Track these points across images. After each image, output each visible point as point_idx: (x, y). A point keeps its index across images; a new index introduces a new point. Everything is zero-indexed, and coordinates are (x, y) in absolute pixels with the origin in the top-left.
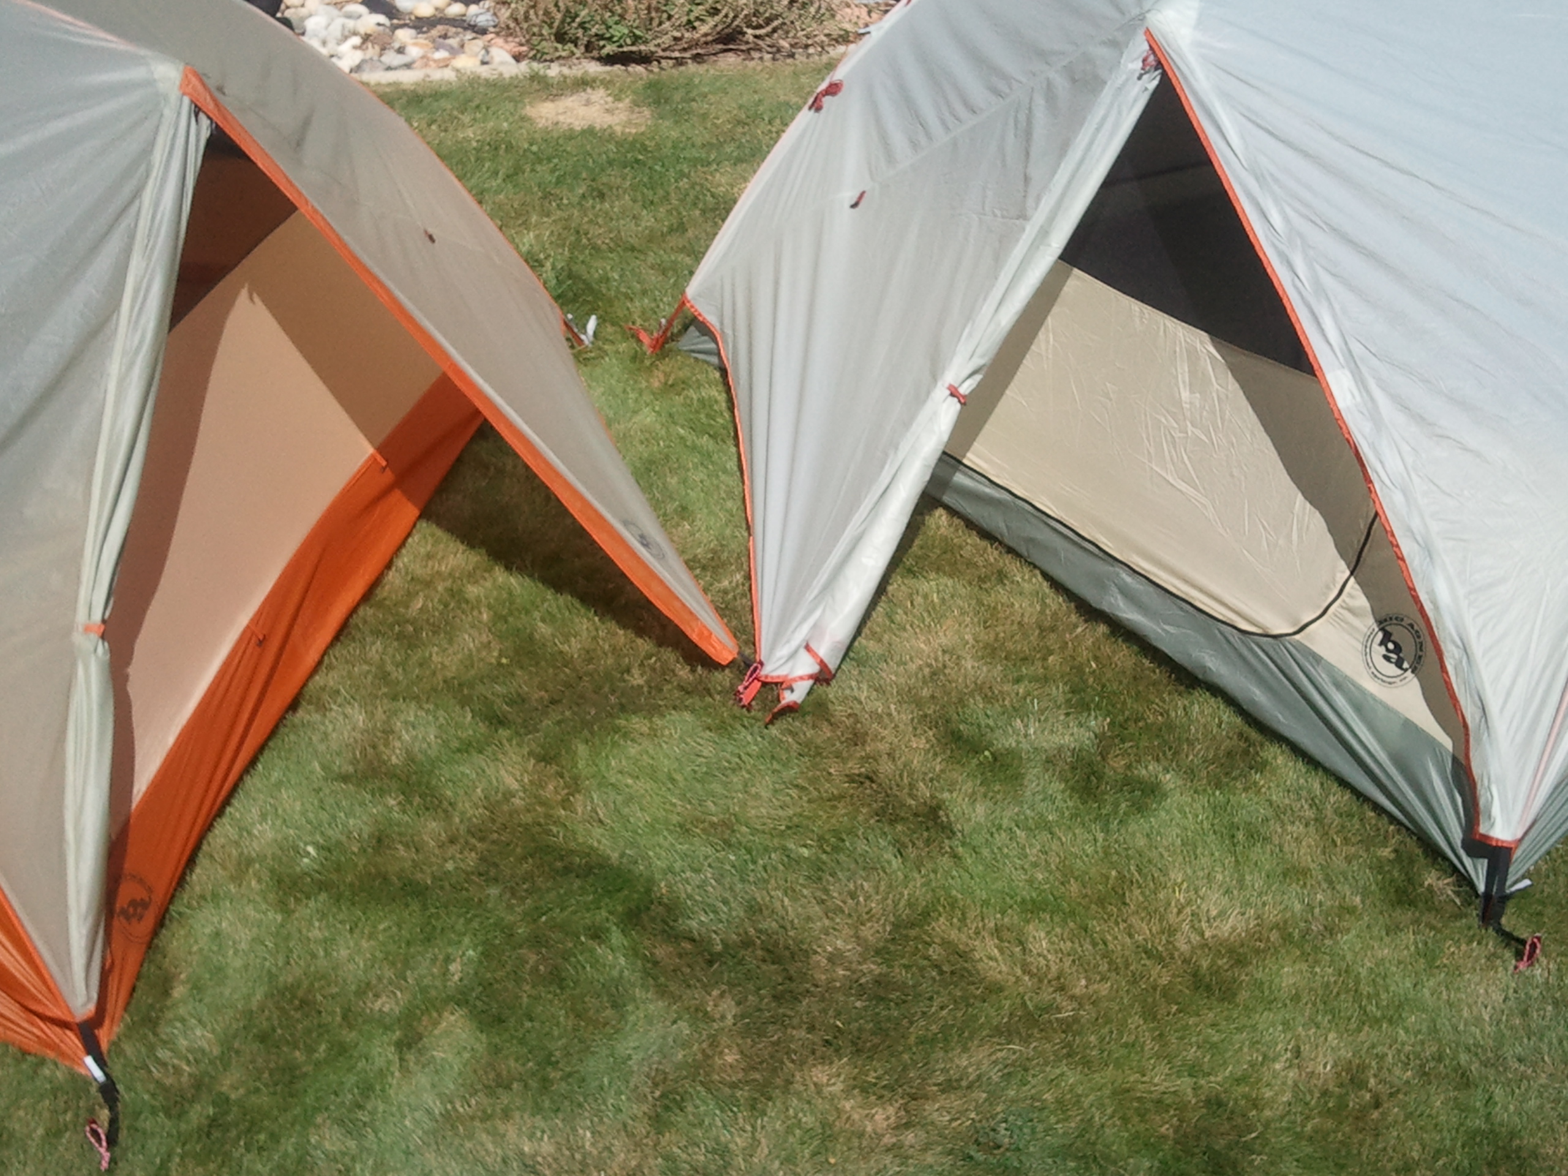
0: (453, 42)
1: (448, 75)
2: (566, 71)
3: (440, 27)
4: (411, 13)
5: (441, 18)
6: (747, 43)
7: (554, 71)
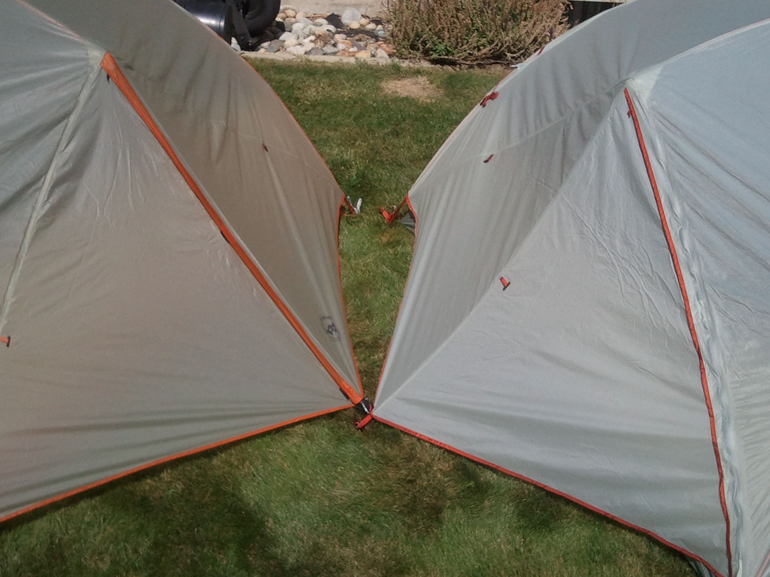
0: (362, 43)
1: (352, 60)
2: (411, 65)
3: (360, 35)
4: (348, 26)
5: (363, 30)
6: (507, 60)
7: (405, 64)
